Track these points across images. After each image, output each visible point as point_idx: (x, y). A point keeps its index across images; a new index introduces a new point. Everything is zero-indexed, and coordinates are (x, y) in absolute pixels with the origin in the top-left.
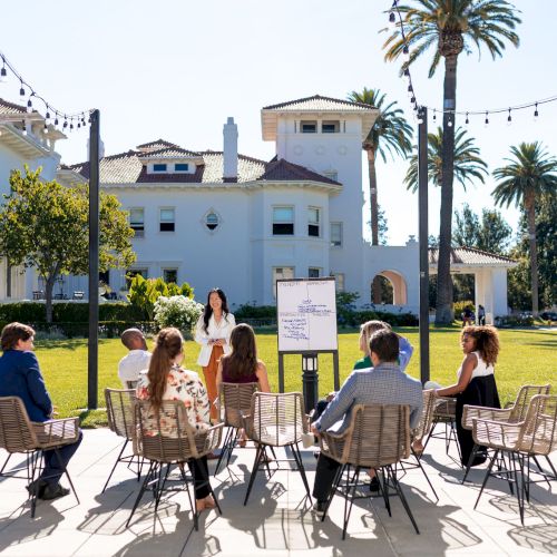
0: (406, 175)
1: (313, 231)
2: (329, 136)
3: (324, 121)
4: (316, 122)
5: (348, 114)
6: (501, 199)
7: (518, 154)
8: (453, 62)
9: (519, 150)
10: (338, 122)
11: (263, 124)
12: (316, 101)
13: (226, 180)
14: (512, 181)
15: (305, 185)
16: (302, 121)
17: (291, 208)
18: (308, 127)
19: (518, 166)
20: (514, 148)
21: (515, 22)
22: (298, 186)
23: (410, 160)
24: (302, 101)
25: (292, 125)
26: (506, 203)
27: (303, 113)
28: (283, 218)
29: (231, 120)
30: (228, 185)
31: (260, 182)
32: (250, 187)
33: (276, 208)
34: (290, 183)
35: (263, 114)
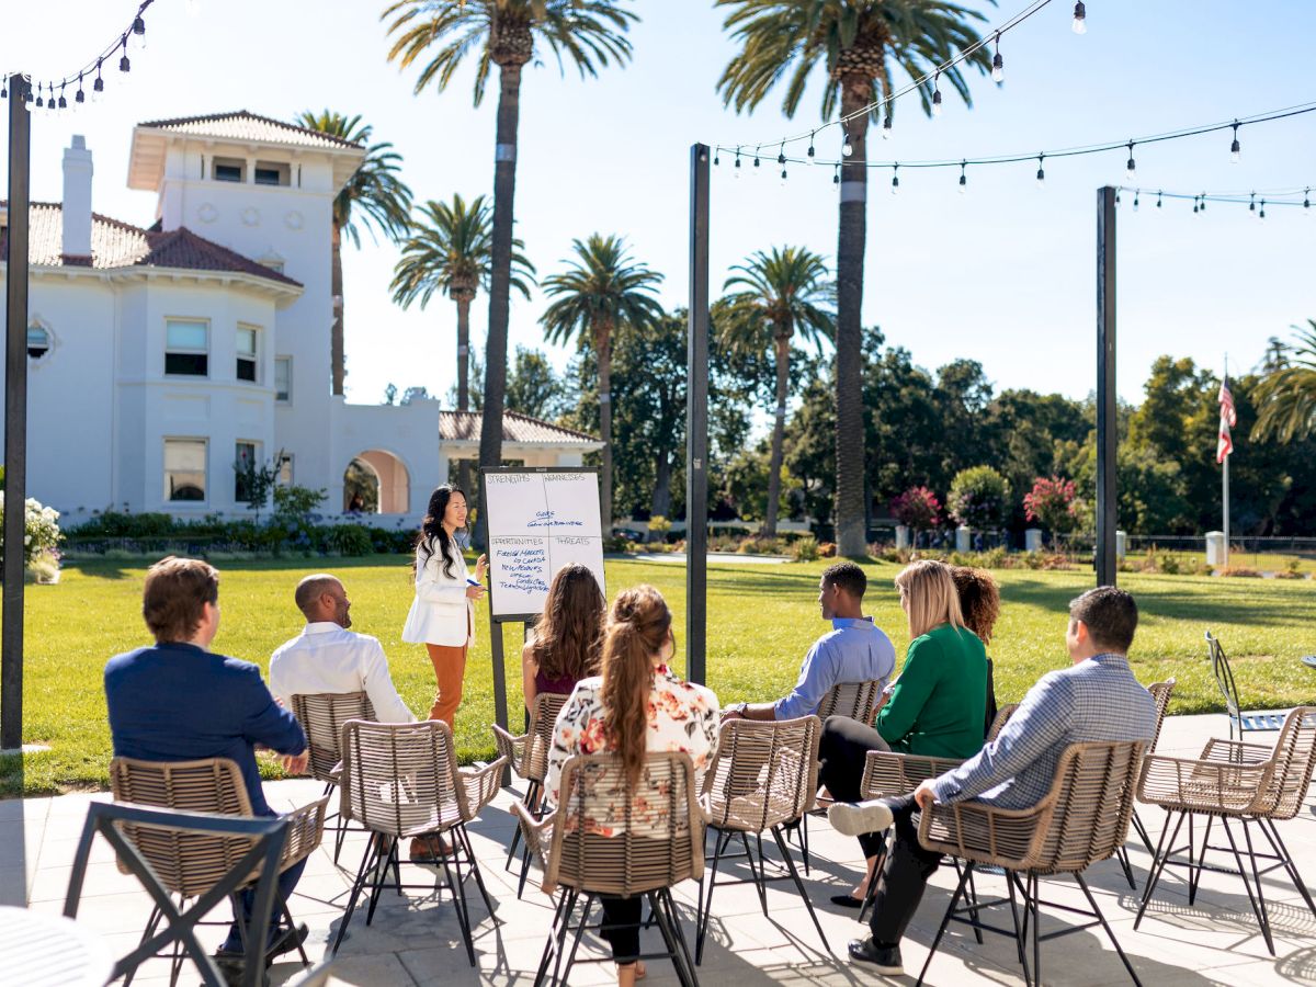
0: (393, 276)
1: (246, 370)
2: (268, 191)
3: (259, 162)
4: (244, 161)
5: (308, 153)
6: (554, 331)
7: (583, 252)
8: (512, 77)
9: (587, 246)
10: (287, 166)
11: (135, 154)
12: (243, 122)
13: (68, 260)
14: (575, 300)
15: (233, 282)
16: (216, 159)
17: (204, 324)
18: (228, 171)
19: (584, 274)
20: (579, 243)
21: (628, 20)
22: (220, 282)
23: (403, 245)
24: (215, 118)
25: (195, 163)
26: (561, 337)
27: (220, 142)
28: (188, 343)
29: (79, 141)
30: (74, 271)
31: (142, 270)
32: (117, 278)
33: (173, 322)
34: (203, 275)
35: (137, 136)
